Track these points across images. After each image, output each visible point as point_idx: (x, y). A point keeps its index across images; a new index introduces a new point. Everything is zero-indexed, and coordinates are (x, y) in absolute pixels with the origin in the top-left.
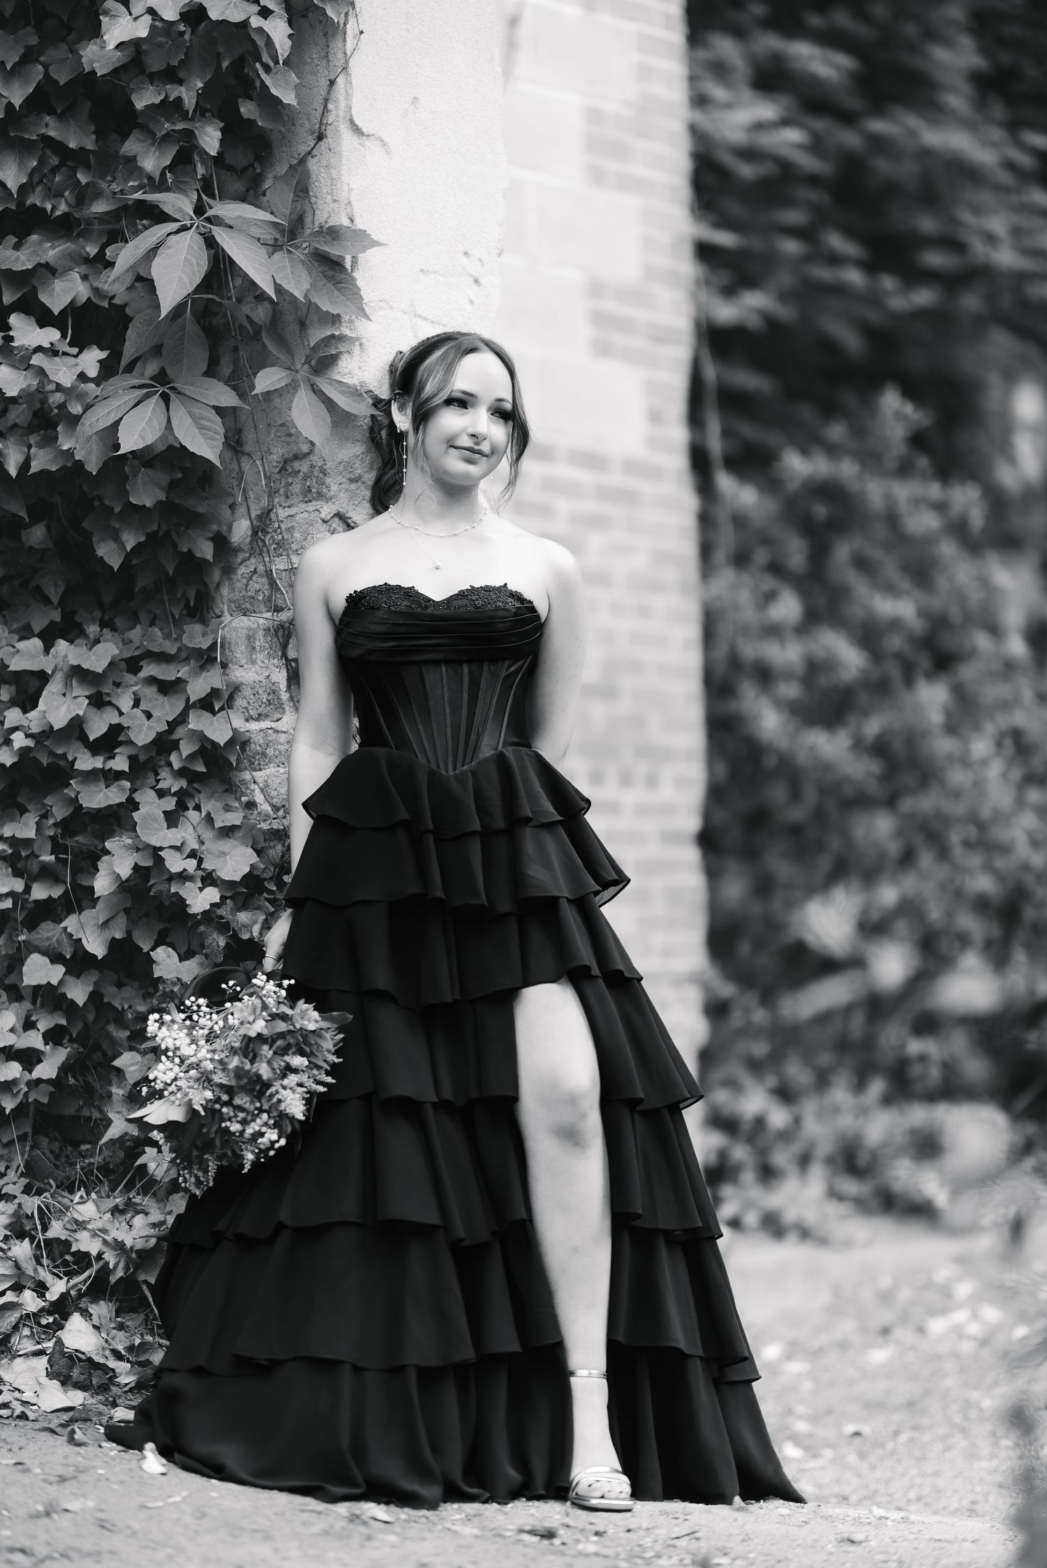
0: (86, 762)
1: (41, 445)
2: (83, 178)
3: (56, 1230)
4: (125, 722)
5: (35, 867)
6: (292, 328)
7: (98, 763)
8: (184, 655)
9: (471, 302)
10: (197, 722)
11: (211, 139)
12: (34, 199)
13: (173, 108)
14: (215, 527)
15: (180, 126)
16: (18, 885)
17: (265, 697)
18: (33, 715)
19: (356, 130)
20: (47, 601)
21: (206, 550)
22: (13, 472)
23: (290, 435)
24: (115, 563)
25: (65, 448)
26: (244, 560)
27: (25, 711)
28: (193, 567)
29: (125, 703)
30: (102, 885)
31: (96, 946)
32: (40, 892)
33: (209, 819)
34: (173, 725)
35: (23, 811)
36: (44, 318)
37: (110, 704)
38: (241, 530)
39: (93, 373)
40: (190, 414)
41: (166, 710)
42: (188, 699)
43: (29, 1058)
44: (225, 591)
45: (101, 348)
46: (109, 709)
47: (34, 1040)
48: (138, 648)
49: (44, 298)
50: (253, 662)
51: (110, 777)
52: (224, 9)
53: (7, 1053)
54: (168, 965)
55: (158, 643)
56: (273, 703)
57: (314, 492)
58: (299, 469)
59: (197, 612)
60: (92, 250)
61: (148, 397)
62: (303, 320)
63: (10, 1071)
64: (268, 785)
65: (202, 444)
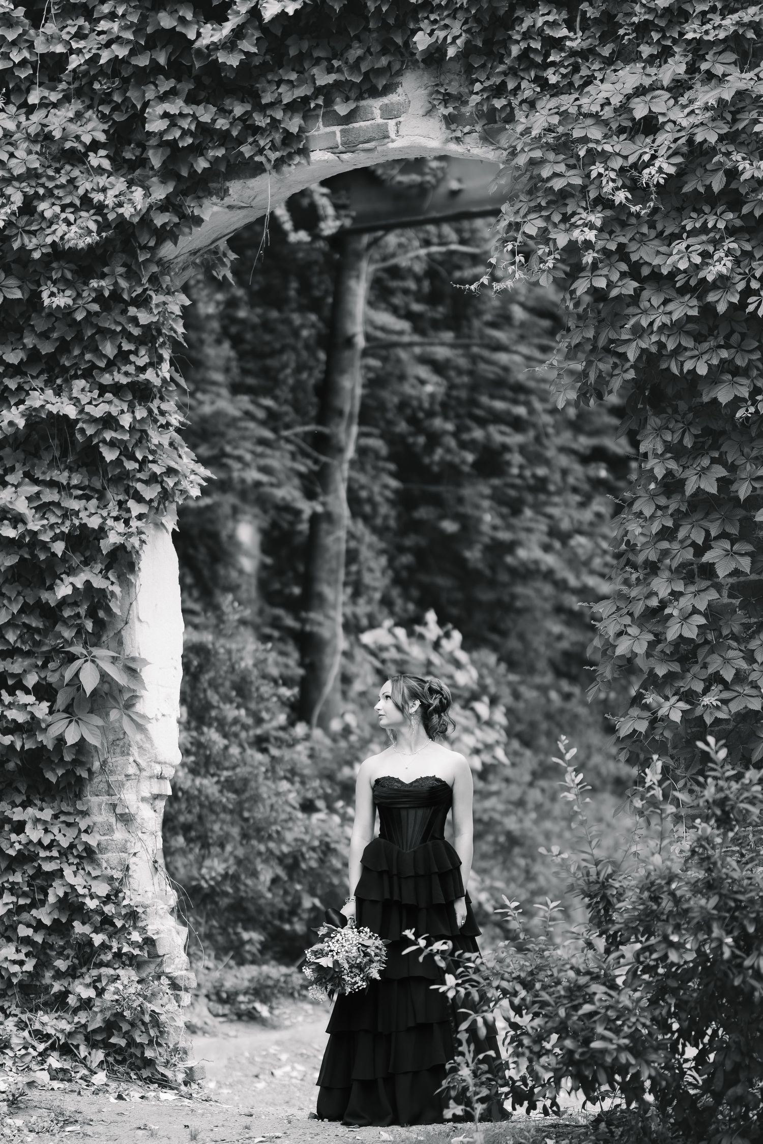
0: (43, 854)
1: (28, 738)
2: (37, 638)
3: (37, 1026)
4: (57, 838)
5: (20, 892)
6: (116, 693)
7: (48, 854)
8: (76, 812)
10: (85, 837)
11: (89, 626)
12: (18, 645)
13: (78, 615)
14: (88, 766)
15: (79, 622)
16: (14, 899)
17: (107, 827)
18: (22, 836)
19: (139, 620)
20: (20, 792)
21: (85, 775)
22: (18, 749)
23: (115, 731)
24: (54, 781)
25: (39, 741)
26: (97, 776)
27: (19, 835)
28: (80, 779)
29: (56, 831)
30: (52, 899)
31: (47, 921)
32: (22, 902)
33: (89, 874)
34: (75, 839)
35: (14, 872)
36: (27, 692)
37: (50, 831)
38: (96, 765)
39: (47, 712)
40: (88, 729)
41: (71, 833)
42: (79, 830)
43: (21, 963)
44: (89, 788)
45: (48, 702)
46: (50, 834)
47: (21, 956)
48: (57, 810)
49: (25, 683)
50: (102, 815)
51: (51, 859)
52: (98, 583)
53: (14, 962)
54: (79, 928)
55: (65, 808)
56: (110, 830)
57: (125, 753)
58: (119, 744)
59: (79, 796)
60: (40, 663)
61: (70, 722)
62: (121, 690)
63: (15, 969)
64: (109, 860)
65: (93, 740)
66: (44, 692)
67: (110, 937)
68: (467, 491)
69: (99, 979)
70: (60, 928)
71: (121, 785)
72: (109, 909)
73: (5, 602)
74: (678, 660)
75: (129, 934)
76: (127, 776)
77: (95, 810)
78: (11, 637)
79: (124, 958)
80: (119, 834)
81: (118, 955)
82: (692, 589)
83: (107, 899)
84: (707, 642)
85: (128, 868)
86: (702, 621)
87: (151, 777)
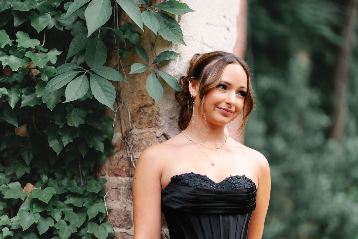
1: (27, 94)
4: (57, 227)
6: (147, 47)
8: (87, 194)
9: (225, 38)
14: (105, 136)
17: (123, 217)
18: (13, 219)
20: (24, 163)
21: (101, 147)
22: (13, 106)
23: (143, 95)
24: (58, 151)
25: (38, 97)
26: (117, 151)
27: (10, 217)
29: (58, 216)
34: (79, 230)
36: (33, 34)
37: (50, 216)
38: (117, 137)
39: (54, 62)
40: (100, 84)
41: (77, 221)
42: (87, 217)
44: (107, 164)
45: (59, 50)
46: (50, 219)
48: (65, 189)
49: (33, 25)
50: (119, 200)
55: (74, 188)
56: (127, 221)
57: (153, 123)
58: (147, 112)
59: (93, 173)
61: (80, 75)
65: (105, 100)
77: (111, 193)
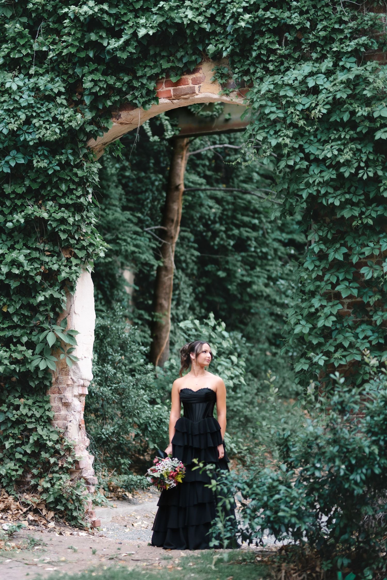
0: (28, 420)
1: (23, 367)
2: (27, 320)
3: (23, 500)
4: (34, 413)
5: (17, 438)
6: (63, 346)
7: (30, 420)
8: (43, 401)
9: (90, 339)
10: (47, 413)
11: (52, 315)
12: (19, 323)
13: (46, 310)
14: (50, 380)
15: (47, 313)
16: (14, 441)
17: (57, 409)
18: (18, 412)
19: (75, 313)
20: (18, 391)
21: (48, 384)
22: (18, 371)
23: (63, 364)
24: (34, 386)
25: (27, 368)
26: (54, 385)
28: (46, 387)
29: (34, 410)
30: (31, 441)
31: (29, 451)
32: (17, 442)
33: (49, 430)
34: (43, 414)
35: (14, 428)
36: (22, 345)
38: (54, 380)
39: (31, 354)
40: (50, 363)
41: (41, 411)
42: (45, 409)
43: (17, 471)
44: (50, 390)
45: (32, 350)
46: (31, 411)
47: (17, 467)
48: (35, 400)
49: (22, 341)
51: (31, 422)
52: (56, 295)
53: (13, 470)
54: (44, 455)
55: (39, 399)
56: (59, 410)
57: (67, 374)
58: (64, 370)
59: (45, 394)
60: (28, 332)
61: (42, 359)
62: (66, 345)
63: (14, 473)
64: (58, 423)
65: (52, 368)
66: (30, 345)
67: (58, 459)
68: (230, 258)
69: (52, 479)
70: (35, 455)
71: (65, 389)
72: (58, 446)
73: (13, 303)
74: (323, 337)
75: (67, 458)
76: (68, 385)
77: (52, 400)
78: (15, 319)
79: (64, 469)
80: (63, 412)
81: (62, 468)
82: (331, 304)
83: (57, 442)
84: (336, 329)
85: (67, 428)
86: (334, 319)
87: (79, 386)
